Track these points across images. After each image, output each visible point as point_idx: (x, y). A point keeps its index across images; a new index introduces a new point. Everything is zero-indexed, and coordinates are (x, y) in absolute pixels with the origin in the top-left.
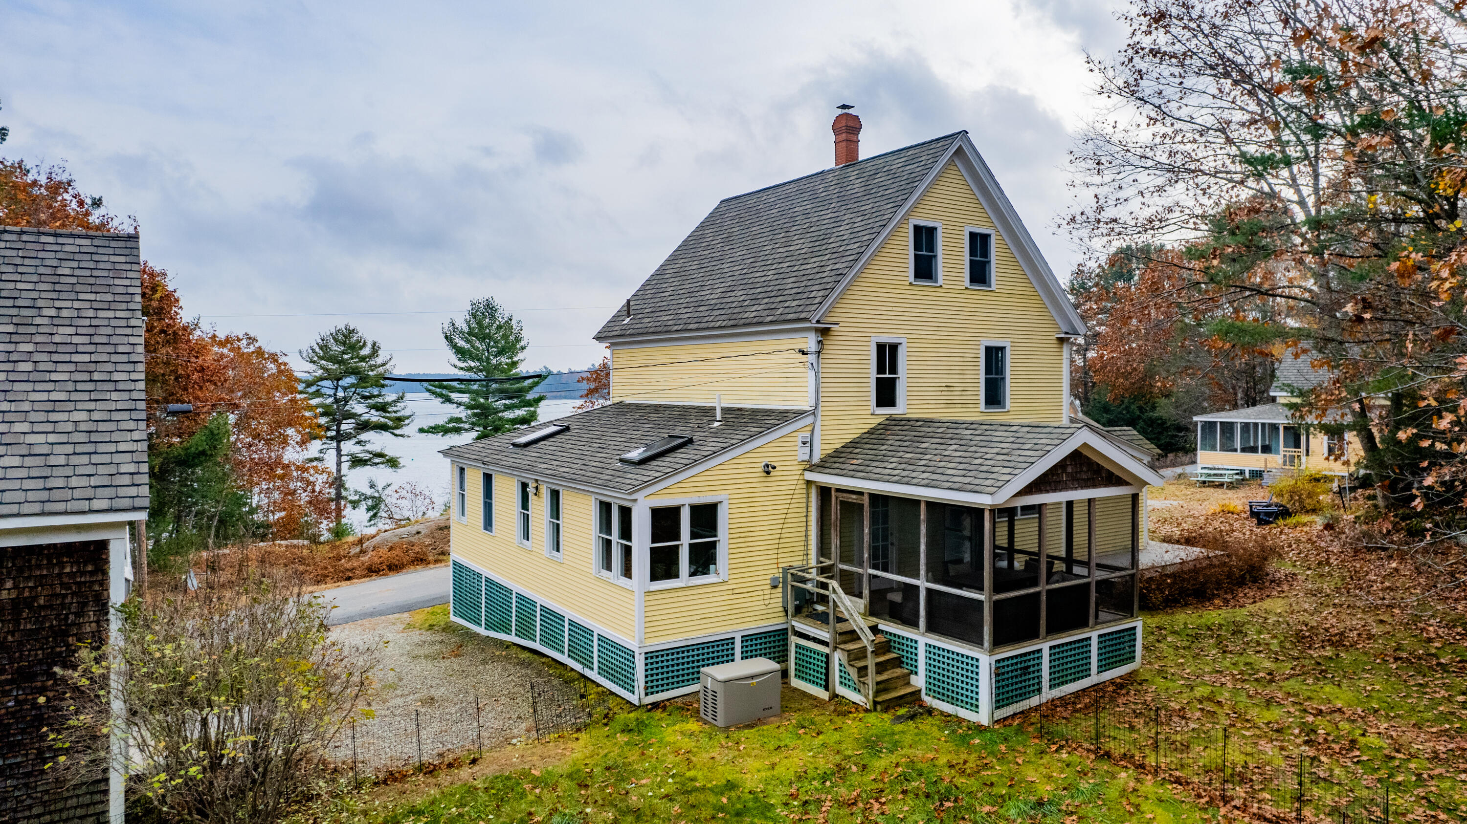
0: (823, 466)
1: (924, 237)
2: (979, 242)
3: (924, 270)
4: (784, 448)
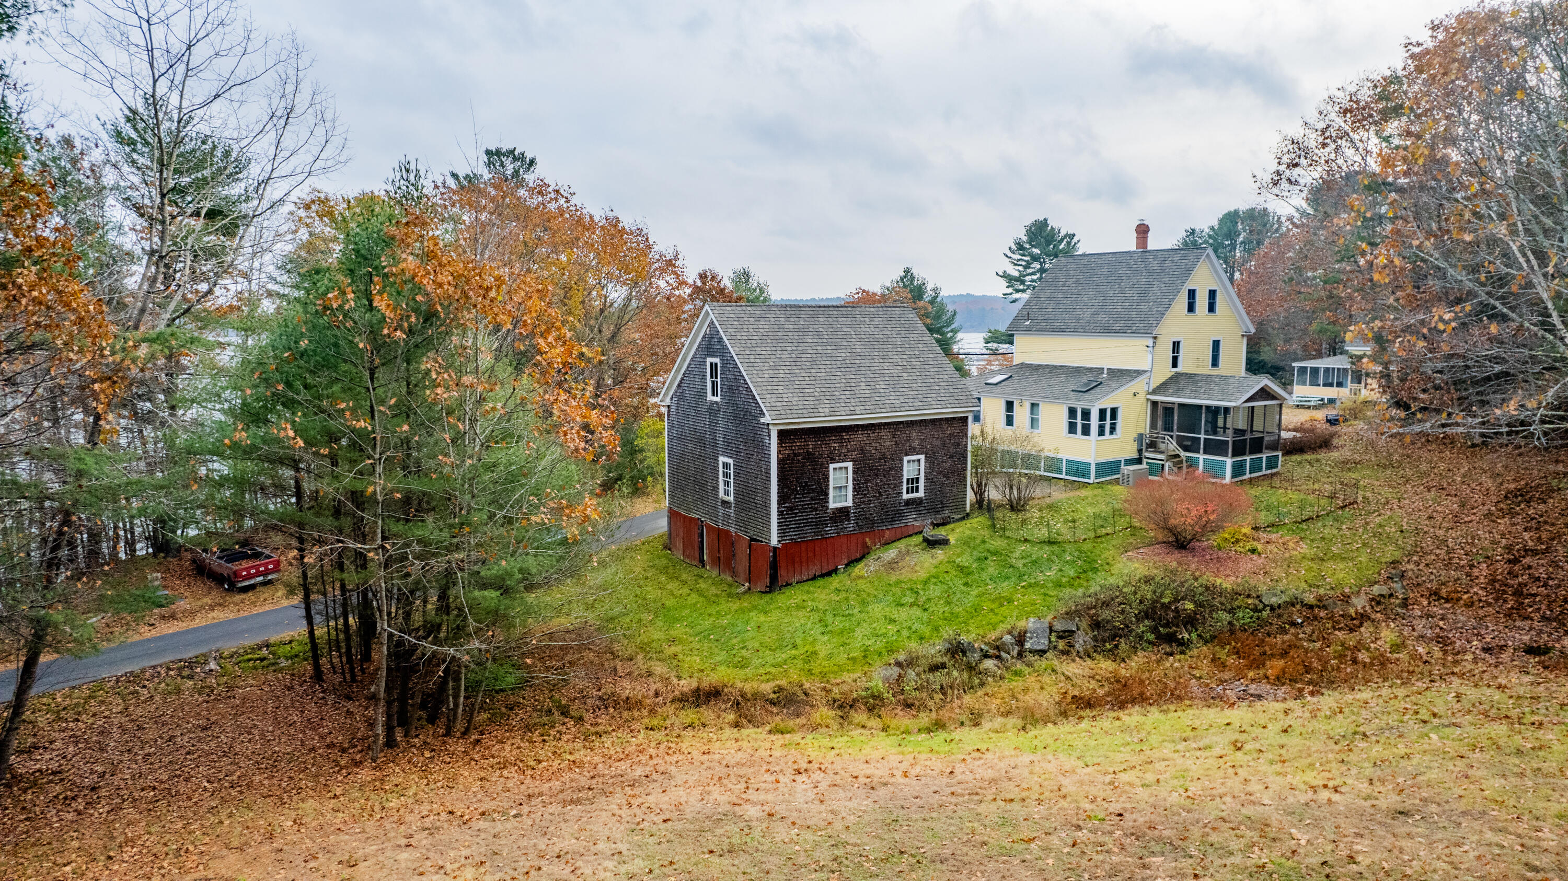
0: (1154, 392)
1: (1192, 294)
2: (1212, 294)
3: (1191, 308)
4: (1141, 385)
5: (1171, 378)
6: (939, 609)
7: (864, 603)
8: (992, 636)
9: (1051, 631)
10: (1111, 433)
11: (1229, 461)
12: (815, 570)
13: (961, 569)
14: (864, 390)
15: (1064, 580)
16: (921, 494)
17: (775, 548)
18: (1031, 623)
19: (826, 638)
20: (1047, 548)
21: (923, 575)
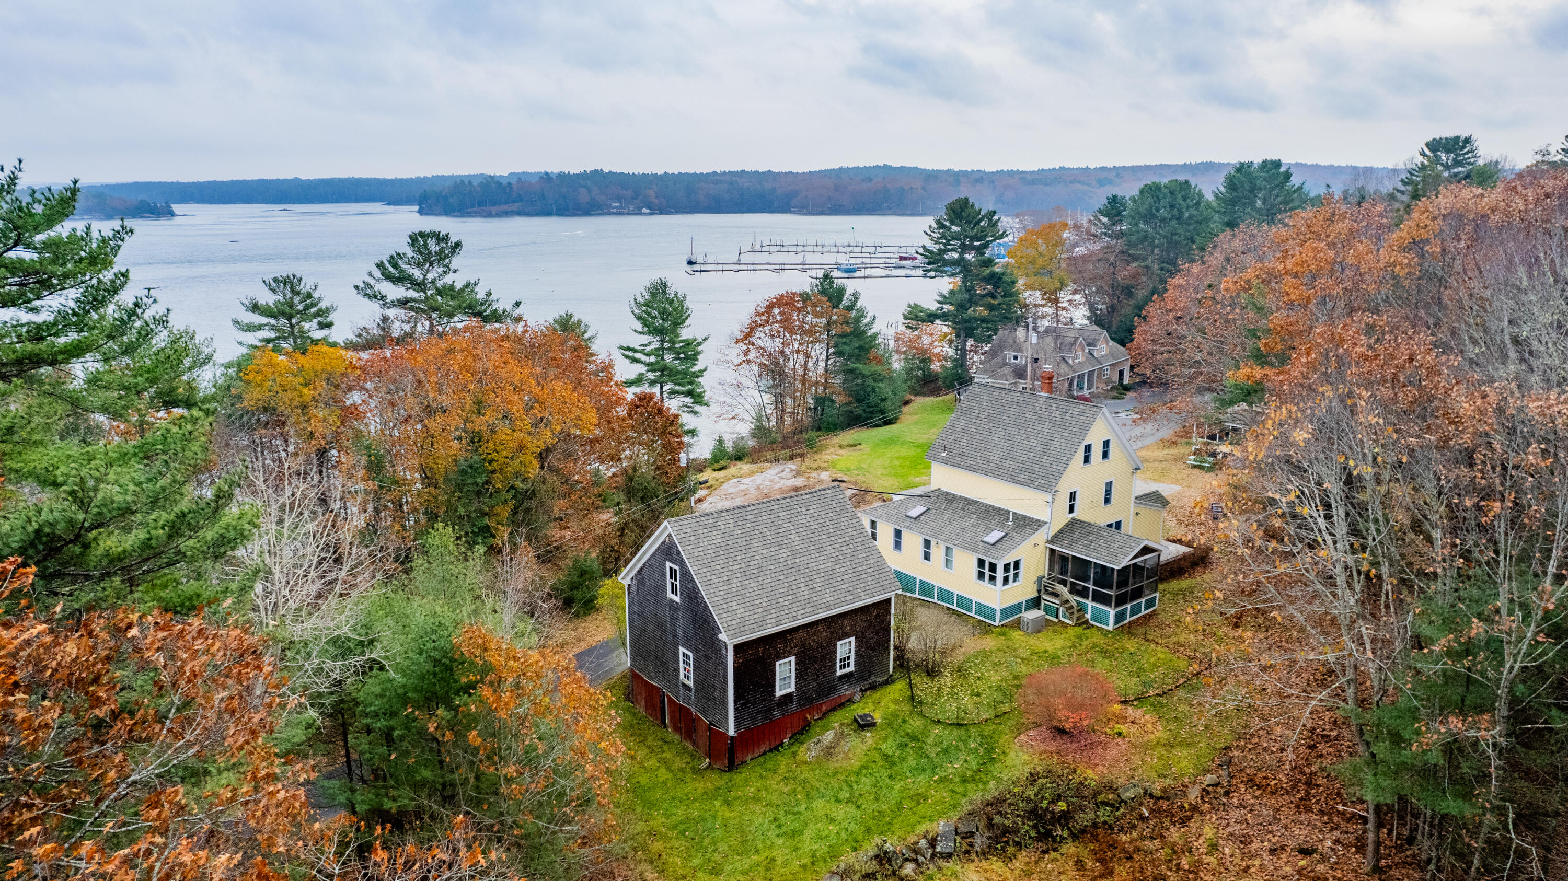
0: (1052, 541)
1: (1088, 448)
2: (1106, 444)
3: (1087, 460)
4: (1041, 537)
5: (1067, 525)
6: (870, 806)
7: (809, 798)
8: (912, 839)
9: (957, 833)
10: (1014, 581)
11: (1112, 612)
12: (765, 747)
13: (886, 757)
14: (804, 592)
15: (969, 773)
16: (852, 668)
17: (732, 738)
18: (940, 826)
19: (780, 841)
20: (956, 732)
21: (855, 764)
